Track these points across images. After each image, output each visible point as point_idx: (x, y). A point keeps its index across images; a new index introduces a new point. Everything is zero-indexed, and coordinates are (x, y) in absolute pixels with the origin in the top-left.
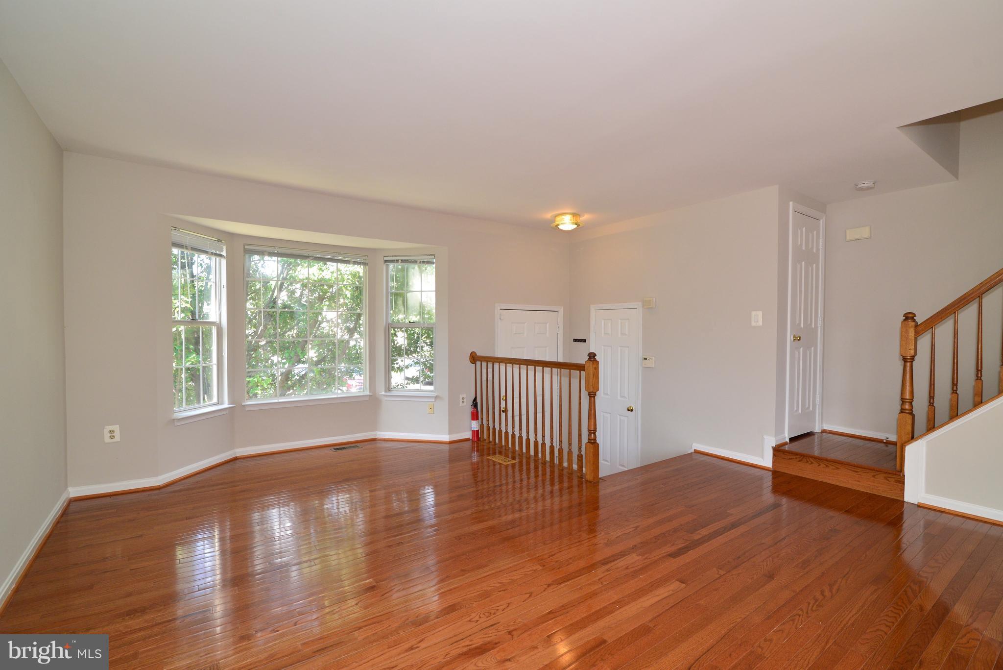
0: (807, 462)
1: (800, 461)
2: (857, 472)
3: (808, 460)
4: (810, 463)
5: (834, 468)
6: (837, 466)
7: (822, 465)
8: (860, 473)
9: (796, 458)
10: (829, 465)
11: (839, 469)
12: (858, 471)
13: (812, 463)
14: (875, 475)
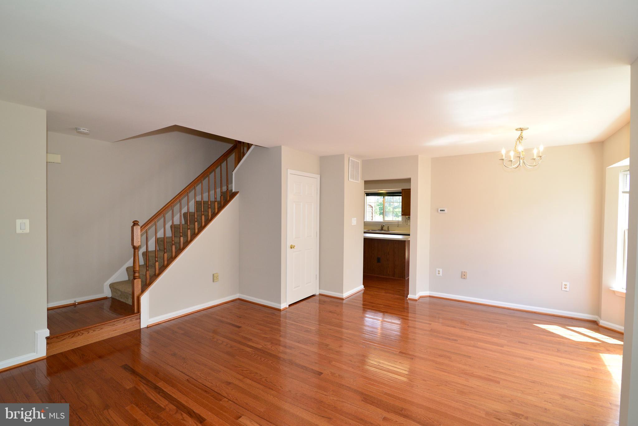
0: (79, 335)
1: (72, 337)
2: (114, 325)
3: (79, 333)
4: (81, 334)
5: (99, 329)
6: (101, 327)
7: (91, 331)
8: (116, 325)
9: (69, 336)
10: (95, 329)
11: (103, 328)
12: (115, 323)
13: (83, 334)
14: (124, 322)
